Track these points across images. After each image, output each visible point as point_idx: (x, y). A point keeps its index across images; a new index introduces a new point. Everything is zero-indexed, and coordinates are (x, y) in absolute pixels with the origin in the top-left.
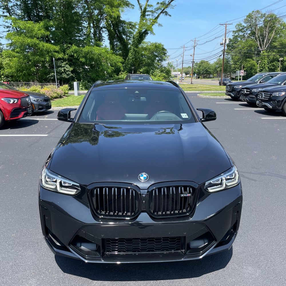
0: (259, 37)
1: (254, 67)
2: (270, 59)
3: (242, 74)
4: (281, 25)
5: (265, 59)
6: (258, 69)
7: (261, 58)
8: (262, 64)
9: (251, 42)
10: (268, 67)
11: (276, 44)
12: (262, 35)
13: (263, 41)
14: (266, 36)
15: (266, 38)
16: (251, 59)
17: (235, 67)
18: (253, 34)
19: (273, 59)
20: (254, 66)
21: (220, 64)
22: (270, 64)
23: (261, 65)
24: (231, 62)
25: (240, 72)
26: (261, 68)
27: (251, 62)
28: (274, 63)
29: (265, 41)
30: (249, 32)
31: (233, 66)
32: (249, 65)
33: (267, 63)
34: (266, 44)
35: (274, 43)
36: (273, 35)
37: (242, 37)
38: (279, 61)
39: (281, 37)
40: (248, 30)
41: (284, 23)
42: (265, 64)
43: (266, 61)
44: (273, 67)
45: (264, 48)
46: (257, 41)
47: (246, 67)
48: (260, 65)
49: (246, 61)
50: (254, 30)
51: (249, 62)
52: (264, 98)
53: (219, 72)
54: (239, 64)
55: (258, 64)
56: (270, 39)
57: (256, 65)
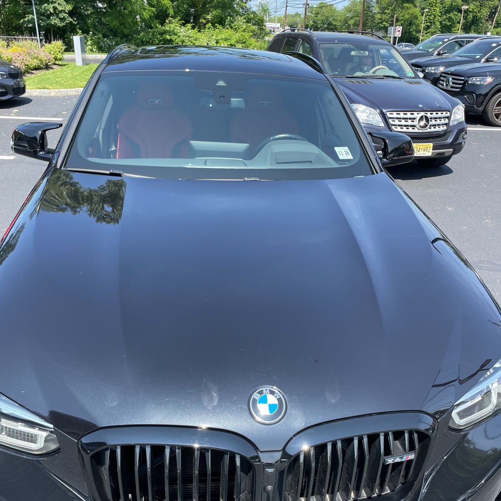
1: (415, 21)
2: (445, 7)
3: (398, 33)
5: (436, 6)
6: (423, 25)
7: (430, 4)
8: (430, 15)
10: (441, 23)
16: (411, 5)
17: (381, 19)
19: (451, 5)
20: (416, 18)
21: (355, 11)
22: (445, 17)
23: (428, 18)
24: (376, 9)
25: (395, 30)
26: (427, 23)
27: (410, 11)
28: (451, 15)
31: (379, 16)
32: (407, 16)
33: (440, 14)
38: (460, 11)
42: (435, 16)
43: (438, 9)
44: (449, 21)
47: (401, 20)
48: (426, 17)
49: (402, 8)
51: (408, 11)
52: (452, 87)
53: (351, 26)
54: (389, 14)
55: (422, 15)
57: (419, 17)
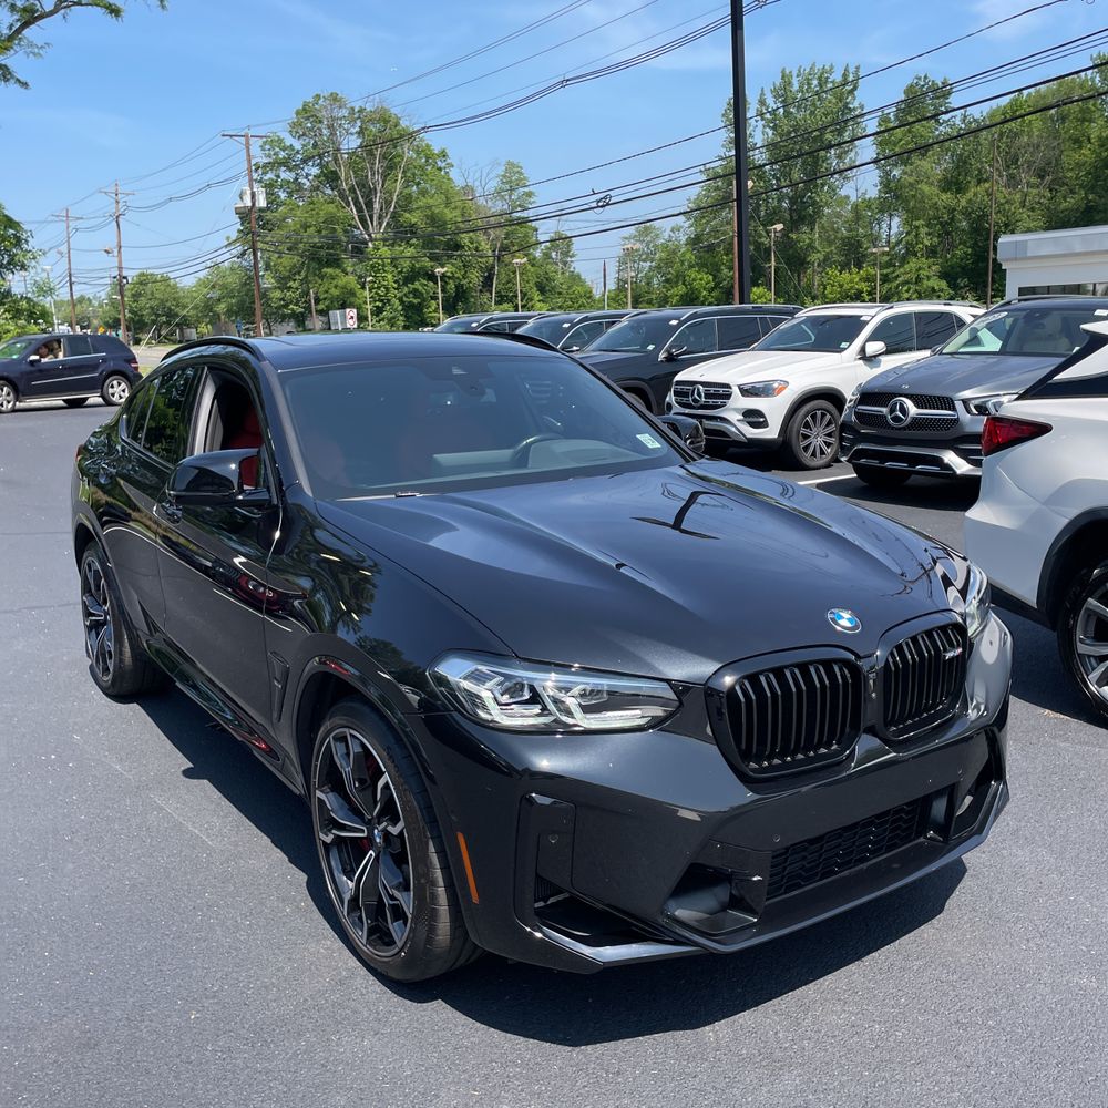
0: (352, 190)
1: (352, 299)
2: (401, 272)
3: (351, 322)
4: (418, 153)
5: (385, 271)
6: (369, 307)
7: (373, 267)
8: (378, 288)
9: (331, 208)
10: (401, 300)
11: (413, 218)
12: (363, 184)
13: (369, 205)
14: (375, 189)
15: (378, 195)
16: (338, 271)
17: (282, 299)
18: (331, 178)
19: (413, 268)
20: (352, 293)
22: (406, 290)
23: (376, 293)
26: (375, 301)
27: (340, 283)
28: (417, 285)
29: (376, 206)
30: (315, 171)
31: (277, 294)
32: (335, 292)
33: (395, 285)
34: (380, 217)
35: (407, 215)
36: (399, 185)
37: (292, 186)
38: (432, 277)
39: (424, 193)
40: (311, 163)
41: (427, 145)
42: (387, 289)
43: (390, 276)
44: (415, 297)
45: (378, 231)
46: (349, 205)
47: (325, 299)
48: (370, 290)
49: (322, 277)
50: (332, 167)
51: (335, 282)
53: (223, 317)
54: (297, 289)
55: (363, 288)
56: (391, 202)
57: (358, 292)
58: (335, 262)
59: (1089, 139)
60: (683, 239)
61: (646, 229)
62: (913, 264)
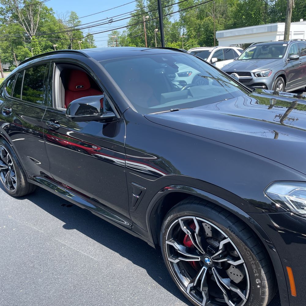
0: (23, 21)
2: (42, 46)
4: (43, 9)
5: (37, 46)
7: (33, 45)
8: (36, 52)
9: (18, 27)
11: (44, 29)
12: (27, 19)
13: (30, 25)
14: (31, 20)
15: (32, 22)
16: (22, 47)
17: (5, 56)
18: (16, 17)
19: (46, 45)
20: (27, 53)
23: (35, 53)
28: (48, 50)
29: (32, 26)
30: (11, 15)
31: (3, 55)
32: (23, 53)
33: (41, 51)
34: (33, 29)
35: (42, 28)
36: (38, 19)
37: (4, 20)
39: (47, 21)
40: (9, 13)
41: (46, 7)
42: (38, 52)
43: (39, 48)
45: (33, 33)
46: (23, 25)
48: (33, 52)
49: (17, 49)
50: (16, 14)
51: (22, 50)
55: (31, 52)
56: (36, 24)
57: (29, 53)
58: (21, 44)
59: (234, 4)
60: (126, 35)
61: (115, 32)
62: (191, 40)
